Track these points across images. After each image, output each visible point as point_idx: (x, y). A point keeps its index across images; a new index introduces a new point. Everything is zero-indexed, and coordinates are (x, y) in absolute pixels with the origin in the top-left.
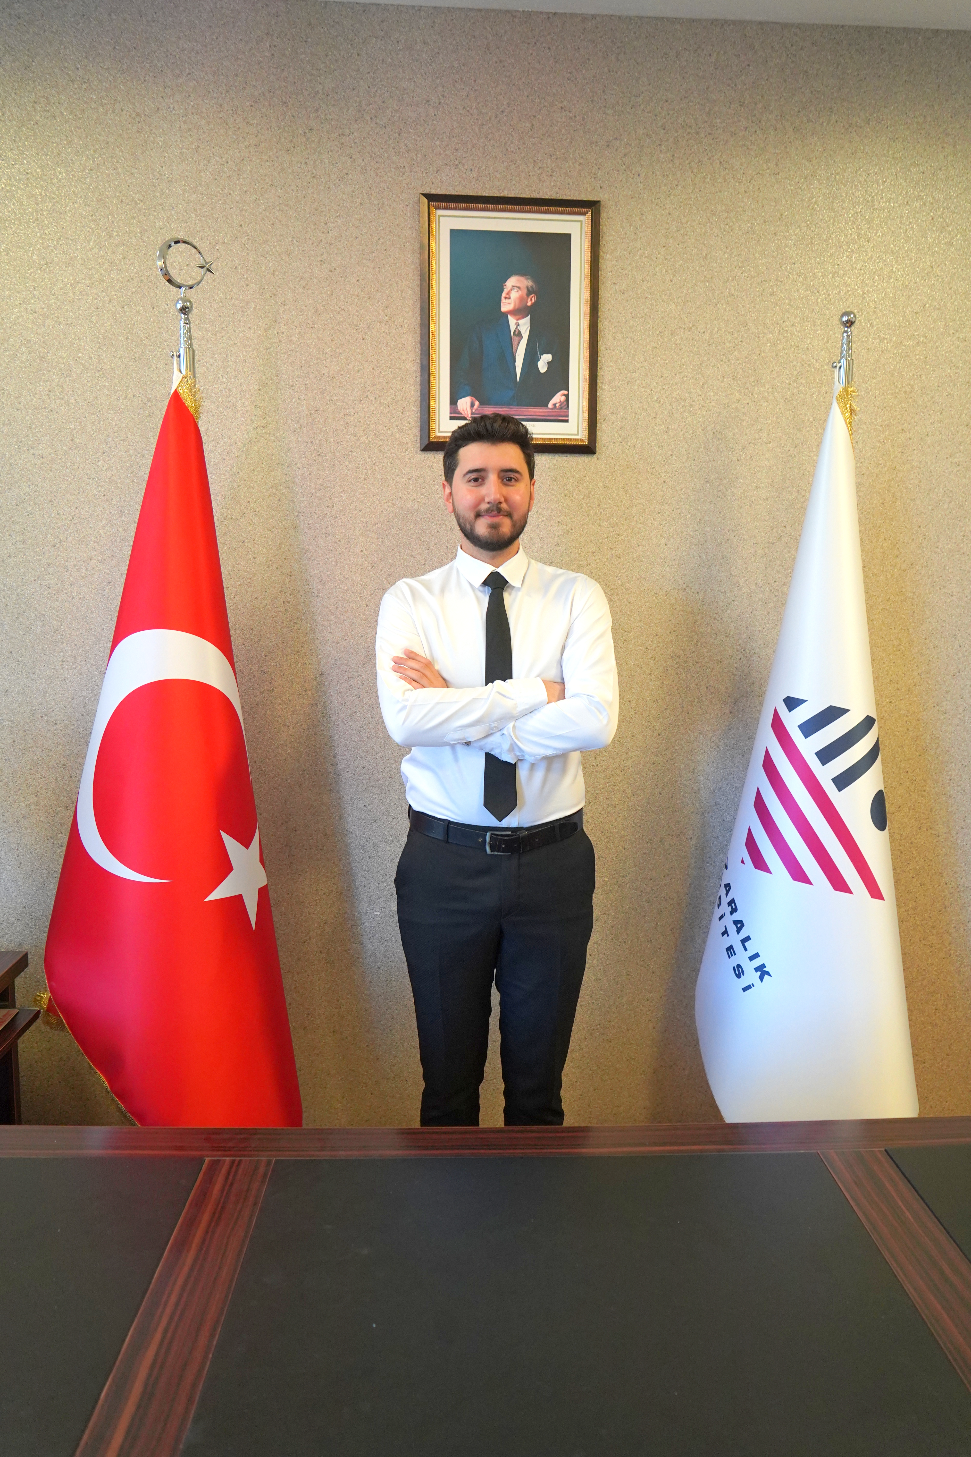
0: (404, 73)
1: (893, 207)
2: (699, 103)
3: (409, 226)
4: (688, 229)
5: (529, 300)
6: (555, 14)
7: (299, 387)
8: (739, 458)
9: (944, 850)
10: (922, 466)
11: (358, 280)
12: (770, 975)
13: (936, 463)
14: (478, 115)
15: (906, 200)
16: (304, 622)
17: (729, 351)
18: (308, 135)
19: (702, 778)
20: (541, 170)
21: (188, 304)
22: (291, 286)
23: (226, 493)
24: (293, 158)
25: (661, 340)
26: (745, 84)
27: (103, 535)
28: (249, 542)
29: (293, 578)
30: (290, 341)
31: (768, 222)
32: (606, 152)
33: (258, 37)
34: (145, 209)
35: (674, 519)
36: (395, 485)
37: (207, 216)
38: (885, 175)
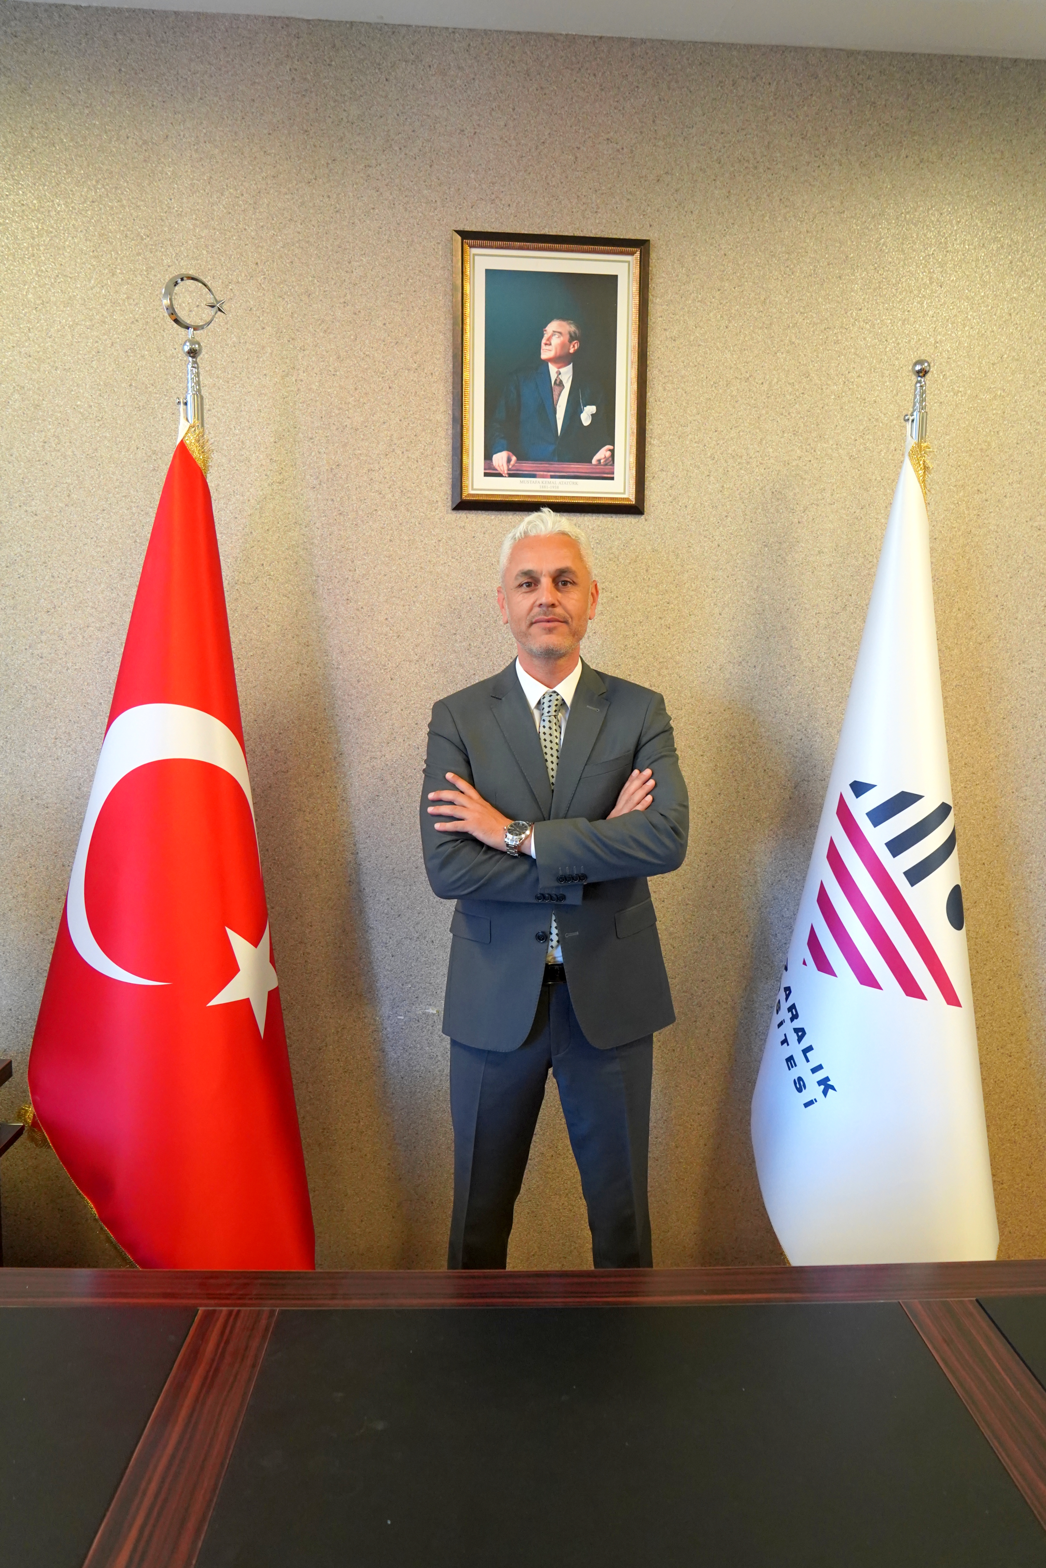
0: (436, 99)
1: (968, 250)
2: (757, 135)
3: (441, 266)
4: (745, 272)
5: (572, 346)
6: (601, 38)
7: (319, 440)
8: (800, 520)
9: (1024, 949)
10: (999, 530)
11: (385, 324)
12: (835, 1090)
13: (1015, 527)
14: (517, 146)
15: (982, 242)
16: (322, 696)
17: (790, 404)
18: (331, 166)
19: (758, 870)
20: (585, 206)
21: (197, 346)
22: (312, 330)
23: (237, 555)
24: (314, 191)
25: (716, 391)
26: (807, 116)
27: (102, 600)
28: (262, 609)
29: (310, 648)
30: (310, 390)
31: (832, 264)
32: (657, 187)
33: (278, 59)
34: (152, 245)
35: (729, 586)
36: (423, 548)
37: (220, 252)
38: (958, 215)
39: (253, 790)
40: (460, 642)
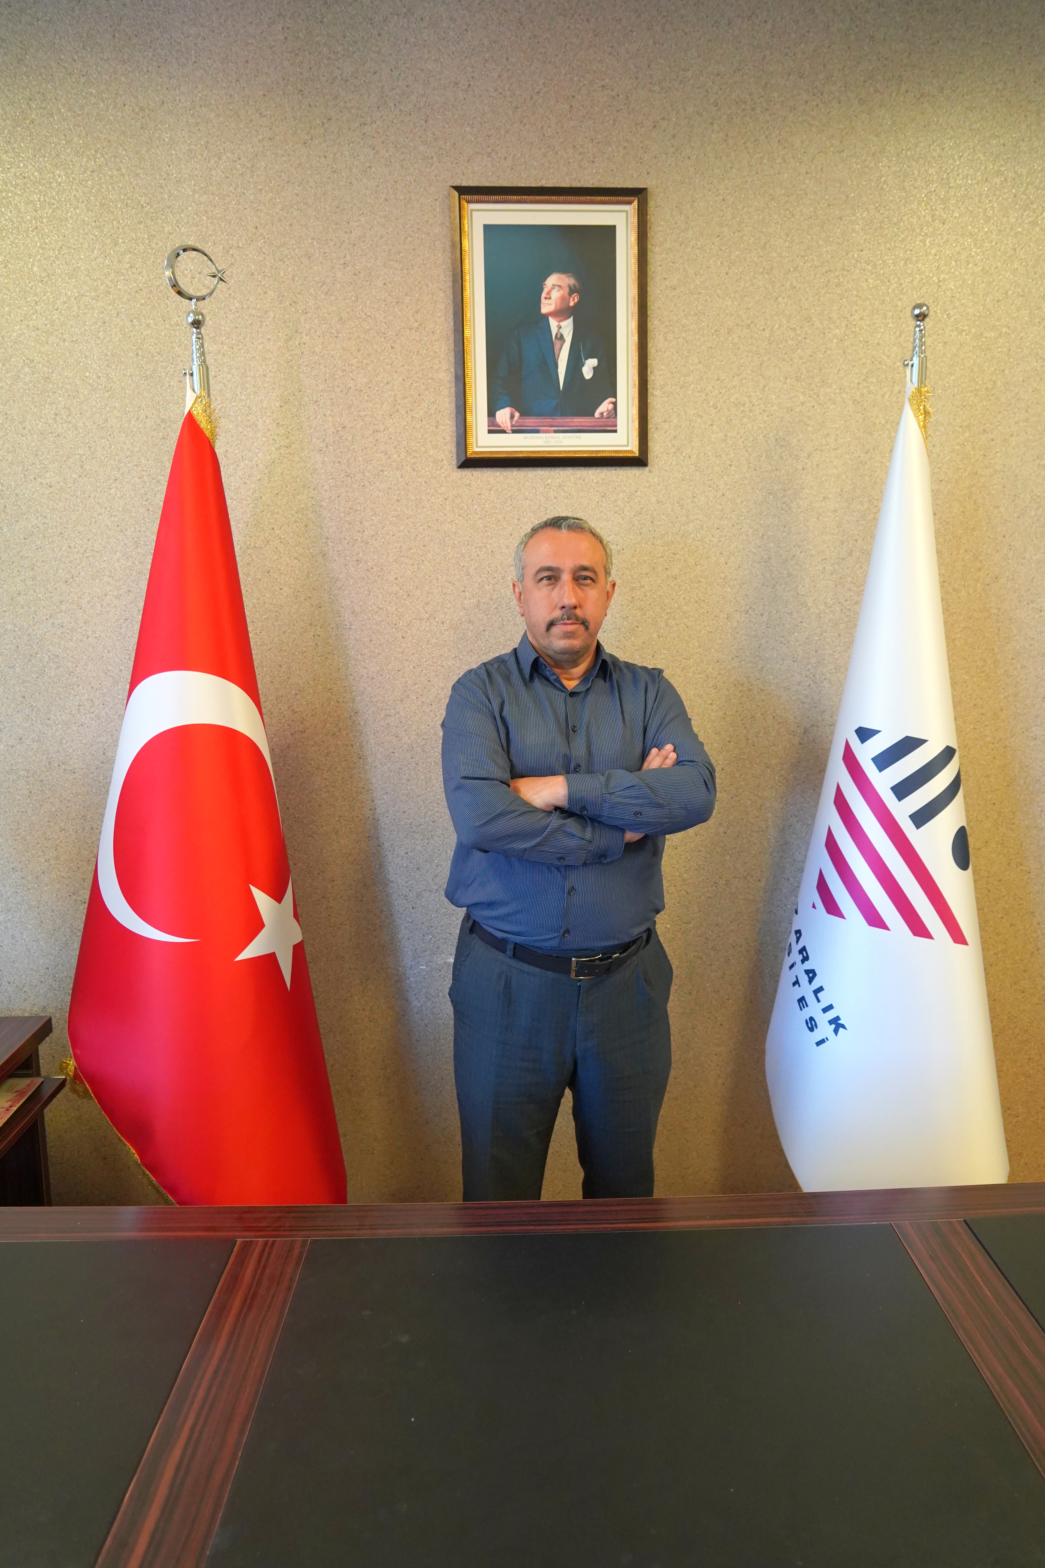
0: (429, 53)
1: (971, 185)
2: (754, 75)
3: (439, 222)
4: (745, 217)
5: (572, 299)
7: (324, 403)
8: (804, 466)
9: (1035, 887)
10: (1006, 470)
11: (385, 284)
12: (845, 1028)
13: (1022, 466)
14: (511, 97)
15: (985, 176)
16: (335, 657)
17: (792, 350)
18: (326, 125)
19: (769, 815)
20: (581, 156)
21: (200, 317)
22: (313, 293)
23: (249, 520)
24: (311, 152)
25: (717, 339)
26: (805, 53)
27: (118, 569)
28: (274, 572)
29: (323, 609)
30: (313, 352)
31: (832, 205)
32: (653, 133)
33: (269, 18)
34: (152, 213)
35: (734, 536)
36: (430, 507)
37: (219, 218)
38: (961, 149)
39: (272, 751)
40: (470, 599)
